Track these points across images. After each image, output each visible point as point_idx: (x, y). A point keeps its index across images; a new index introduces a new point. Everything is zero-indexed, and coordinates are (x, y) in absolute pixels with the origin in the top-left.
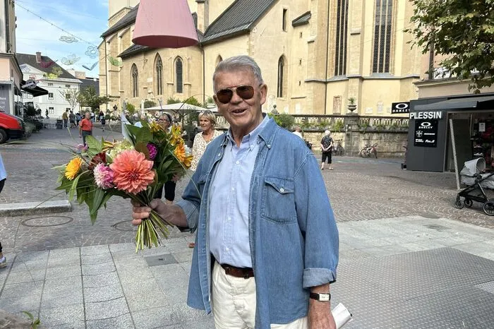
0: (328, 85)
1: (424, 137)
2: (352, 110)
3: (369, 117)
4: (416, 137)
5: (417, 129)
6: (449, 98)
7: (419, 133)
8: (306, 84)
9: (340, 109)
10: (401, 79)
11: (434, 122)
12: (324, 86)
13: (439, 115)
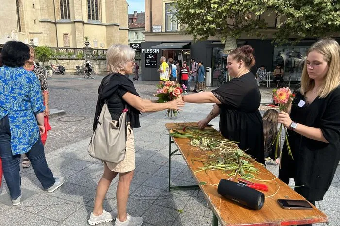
0: (58, 25)
1: (150, 63)
2: (87, 45)
3: (98, 50)
4: (146, 63)
5: (146, 58)
6: (162, 43)
7: (148, 61)
8: (41, 23)
9: (69, 43)
10: (106, 25)
11: (156, 55)
12: (54, 25)
13: (158, 51)
